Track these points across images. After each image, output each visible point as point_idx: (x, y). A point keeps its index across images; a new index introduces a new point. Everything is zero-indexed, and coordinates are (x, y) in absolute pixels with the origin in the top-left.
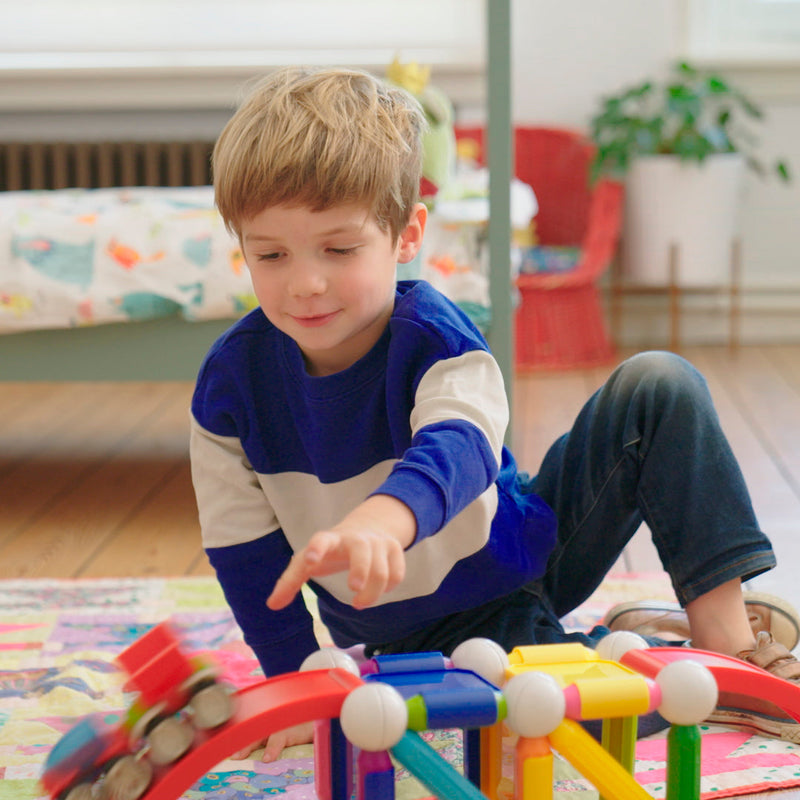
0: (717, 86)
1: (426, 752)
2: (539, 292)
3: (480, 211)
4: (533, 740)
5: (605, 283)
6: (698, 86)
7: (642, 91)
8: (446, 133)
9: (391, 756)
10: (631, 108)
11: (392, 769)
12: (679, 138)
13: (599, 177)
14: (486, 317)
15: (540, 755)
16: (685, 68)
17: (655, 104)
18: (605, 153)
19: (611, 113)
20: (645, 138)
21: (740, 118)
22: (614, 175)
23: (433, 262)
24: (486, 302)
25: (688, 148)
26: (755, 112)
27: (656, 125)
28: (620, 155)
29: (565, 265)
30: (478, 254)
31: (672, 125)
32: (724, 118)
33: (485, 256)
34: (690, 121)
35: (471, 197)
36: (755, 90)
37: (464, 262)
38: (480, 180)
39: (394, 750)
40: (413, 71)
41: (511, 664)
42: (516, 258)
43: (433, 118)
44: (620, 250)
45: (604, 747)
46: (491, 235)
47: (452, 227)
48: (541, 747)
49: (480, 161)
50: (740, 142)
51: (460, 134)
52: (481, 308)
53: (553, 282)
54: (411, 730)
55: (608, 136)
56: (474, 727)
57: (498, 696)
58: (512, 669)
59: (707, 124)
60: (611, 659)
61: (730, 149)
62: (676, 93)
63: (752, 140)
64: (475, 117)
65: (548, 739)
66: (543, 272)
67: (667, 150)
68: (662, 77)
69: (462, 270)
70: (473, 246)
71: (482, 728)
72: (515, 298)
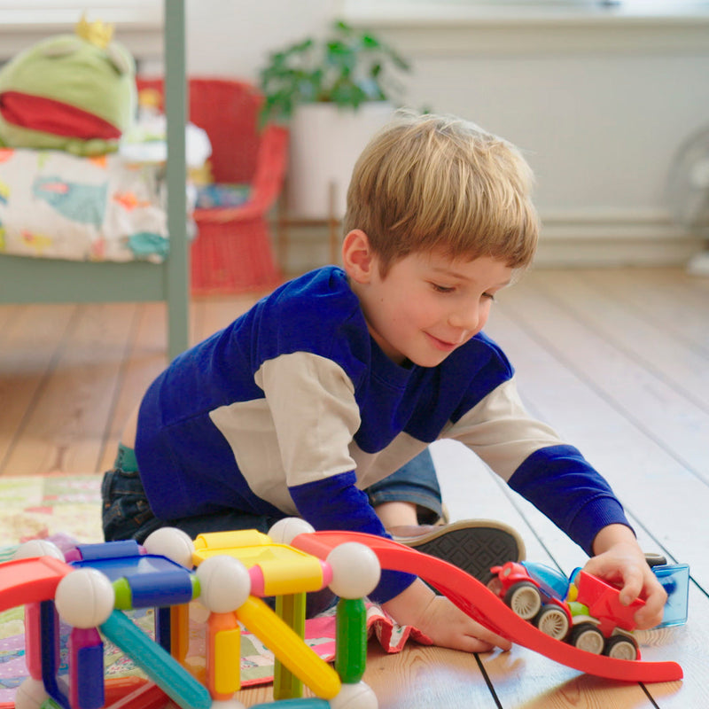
0: (370, 42)
1: (131, 628)
2: (214, 224)
3: (159, 153)
4: (223, 615)
5: (272, 216)
6: (353, 42)
7: (304, 47)
8: (128, 84)
9: (100, 633)
10: (295, 61)
11: (101, 644)
12: (337, 87)
13: (267, 122)
14: (165, 247)
15: (229, 628)
16: (341, 26)
17: (315, 58)
18: (272, 101)
19: (277, 66)
20: (306, 88)
21: (390, 70)
22: (280, 121)
23: (118, 198)
24: (164, 233)
25: (345, 96)
26: (403, 65)
27: (316, 76)
28: (285, 104)
29: (237, 200)
30: (158, 191)
31: (331, 77)
32: (376, 70)
33: (164, 192)
34: (346, 73)
35: (151, 141)
36: (403, 46)
37: (145, 197)
38: (158, 126)
39: (102, 628)
40: (99, 28)
41: (196, 549)
42: (191, 194)
43: (117, 70)
44: (286, 188)
45: (279, 615)
46: (169, 174)
47: (134, 167)
48: (230, 621)
49: (161, 108)
50: (390, 92)
51: (142, 85)
52: (161, 239)
53: (227, 215)
54: (118, 609)
55: (274, 87)
56: (165, 606)
57: (193, 578)
58: (199, 553)
59: (361, 75)
60: (283, 542)
61: (382, 97)
62: (334, 48)
63: (401, 90)
64: (155, 70)
65: (235, 614)
66: (218, 207)
67: (326, 99)
68: (322, 34)
69: (143, 205)
70: (153, 184)
71: (172, 607)
72: (191, 230)
